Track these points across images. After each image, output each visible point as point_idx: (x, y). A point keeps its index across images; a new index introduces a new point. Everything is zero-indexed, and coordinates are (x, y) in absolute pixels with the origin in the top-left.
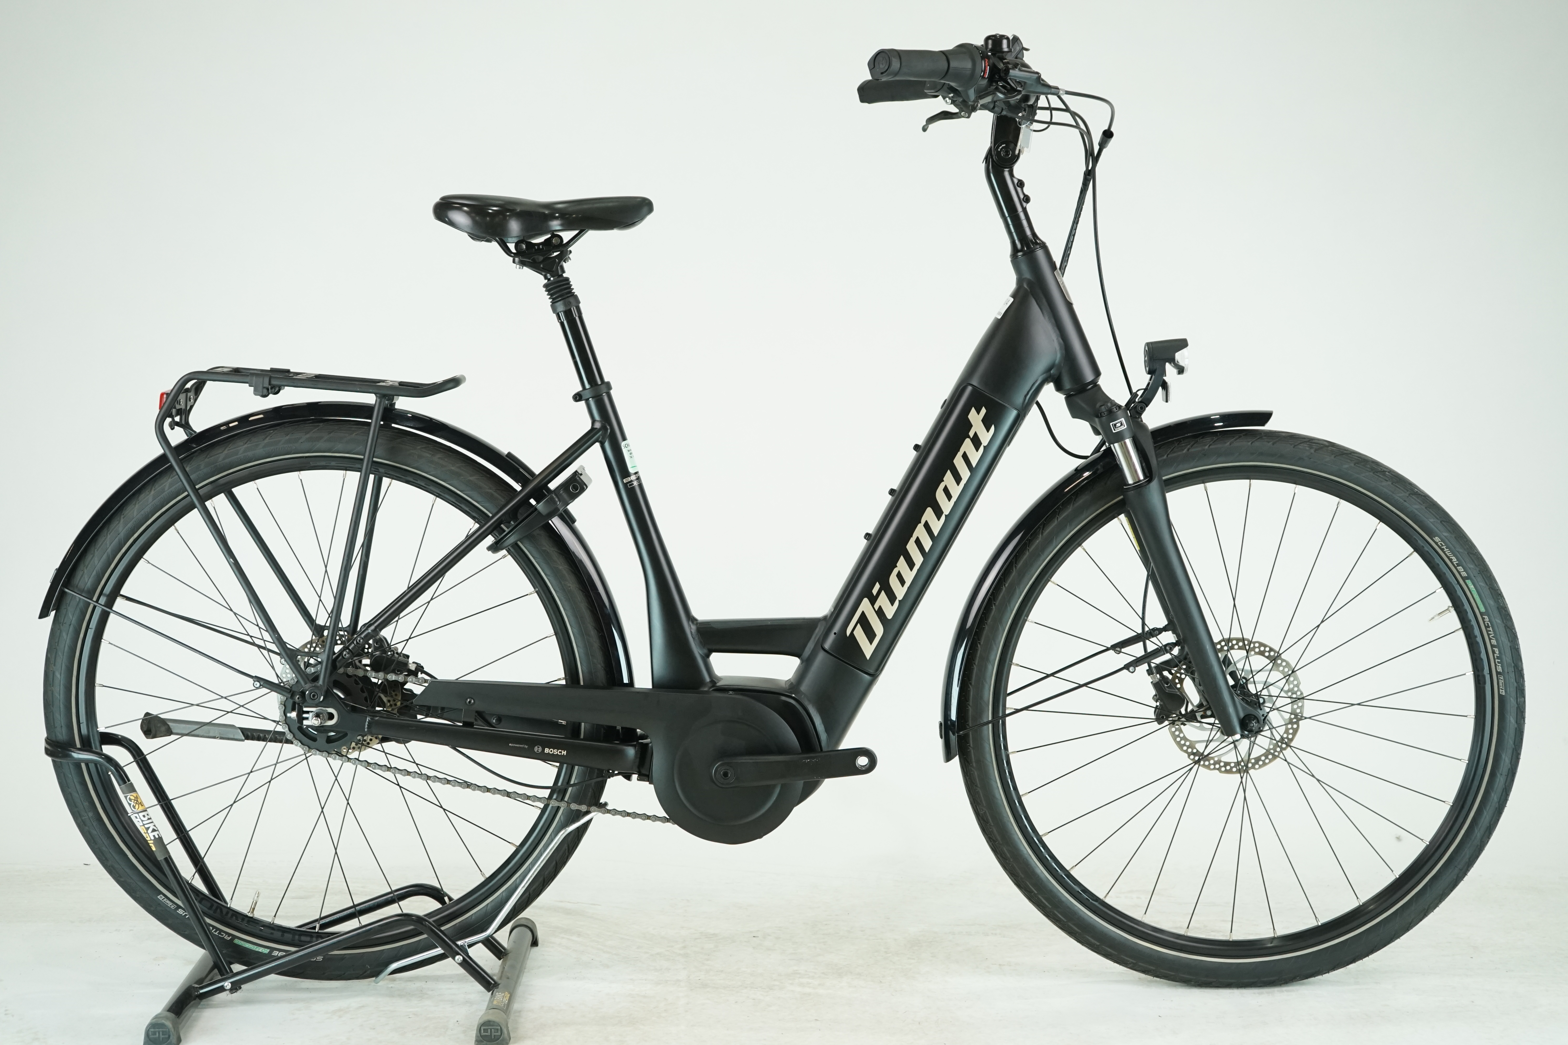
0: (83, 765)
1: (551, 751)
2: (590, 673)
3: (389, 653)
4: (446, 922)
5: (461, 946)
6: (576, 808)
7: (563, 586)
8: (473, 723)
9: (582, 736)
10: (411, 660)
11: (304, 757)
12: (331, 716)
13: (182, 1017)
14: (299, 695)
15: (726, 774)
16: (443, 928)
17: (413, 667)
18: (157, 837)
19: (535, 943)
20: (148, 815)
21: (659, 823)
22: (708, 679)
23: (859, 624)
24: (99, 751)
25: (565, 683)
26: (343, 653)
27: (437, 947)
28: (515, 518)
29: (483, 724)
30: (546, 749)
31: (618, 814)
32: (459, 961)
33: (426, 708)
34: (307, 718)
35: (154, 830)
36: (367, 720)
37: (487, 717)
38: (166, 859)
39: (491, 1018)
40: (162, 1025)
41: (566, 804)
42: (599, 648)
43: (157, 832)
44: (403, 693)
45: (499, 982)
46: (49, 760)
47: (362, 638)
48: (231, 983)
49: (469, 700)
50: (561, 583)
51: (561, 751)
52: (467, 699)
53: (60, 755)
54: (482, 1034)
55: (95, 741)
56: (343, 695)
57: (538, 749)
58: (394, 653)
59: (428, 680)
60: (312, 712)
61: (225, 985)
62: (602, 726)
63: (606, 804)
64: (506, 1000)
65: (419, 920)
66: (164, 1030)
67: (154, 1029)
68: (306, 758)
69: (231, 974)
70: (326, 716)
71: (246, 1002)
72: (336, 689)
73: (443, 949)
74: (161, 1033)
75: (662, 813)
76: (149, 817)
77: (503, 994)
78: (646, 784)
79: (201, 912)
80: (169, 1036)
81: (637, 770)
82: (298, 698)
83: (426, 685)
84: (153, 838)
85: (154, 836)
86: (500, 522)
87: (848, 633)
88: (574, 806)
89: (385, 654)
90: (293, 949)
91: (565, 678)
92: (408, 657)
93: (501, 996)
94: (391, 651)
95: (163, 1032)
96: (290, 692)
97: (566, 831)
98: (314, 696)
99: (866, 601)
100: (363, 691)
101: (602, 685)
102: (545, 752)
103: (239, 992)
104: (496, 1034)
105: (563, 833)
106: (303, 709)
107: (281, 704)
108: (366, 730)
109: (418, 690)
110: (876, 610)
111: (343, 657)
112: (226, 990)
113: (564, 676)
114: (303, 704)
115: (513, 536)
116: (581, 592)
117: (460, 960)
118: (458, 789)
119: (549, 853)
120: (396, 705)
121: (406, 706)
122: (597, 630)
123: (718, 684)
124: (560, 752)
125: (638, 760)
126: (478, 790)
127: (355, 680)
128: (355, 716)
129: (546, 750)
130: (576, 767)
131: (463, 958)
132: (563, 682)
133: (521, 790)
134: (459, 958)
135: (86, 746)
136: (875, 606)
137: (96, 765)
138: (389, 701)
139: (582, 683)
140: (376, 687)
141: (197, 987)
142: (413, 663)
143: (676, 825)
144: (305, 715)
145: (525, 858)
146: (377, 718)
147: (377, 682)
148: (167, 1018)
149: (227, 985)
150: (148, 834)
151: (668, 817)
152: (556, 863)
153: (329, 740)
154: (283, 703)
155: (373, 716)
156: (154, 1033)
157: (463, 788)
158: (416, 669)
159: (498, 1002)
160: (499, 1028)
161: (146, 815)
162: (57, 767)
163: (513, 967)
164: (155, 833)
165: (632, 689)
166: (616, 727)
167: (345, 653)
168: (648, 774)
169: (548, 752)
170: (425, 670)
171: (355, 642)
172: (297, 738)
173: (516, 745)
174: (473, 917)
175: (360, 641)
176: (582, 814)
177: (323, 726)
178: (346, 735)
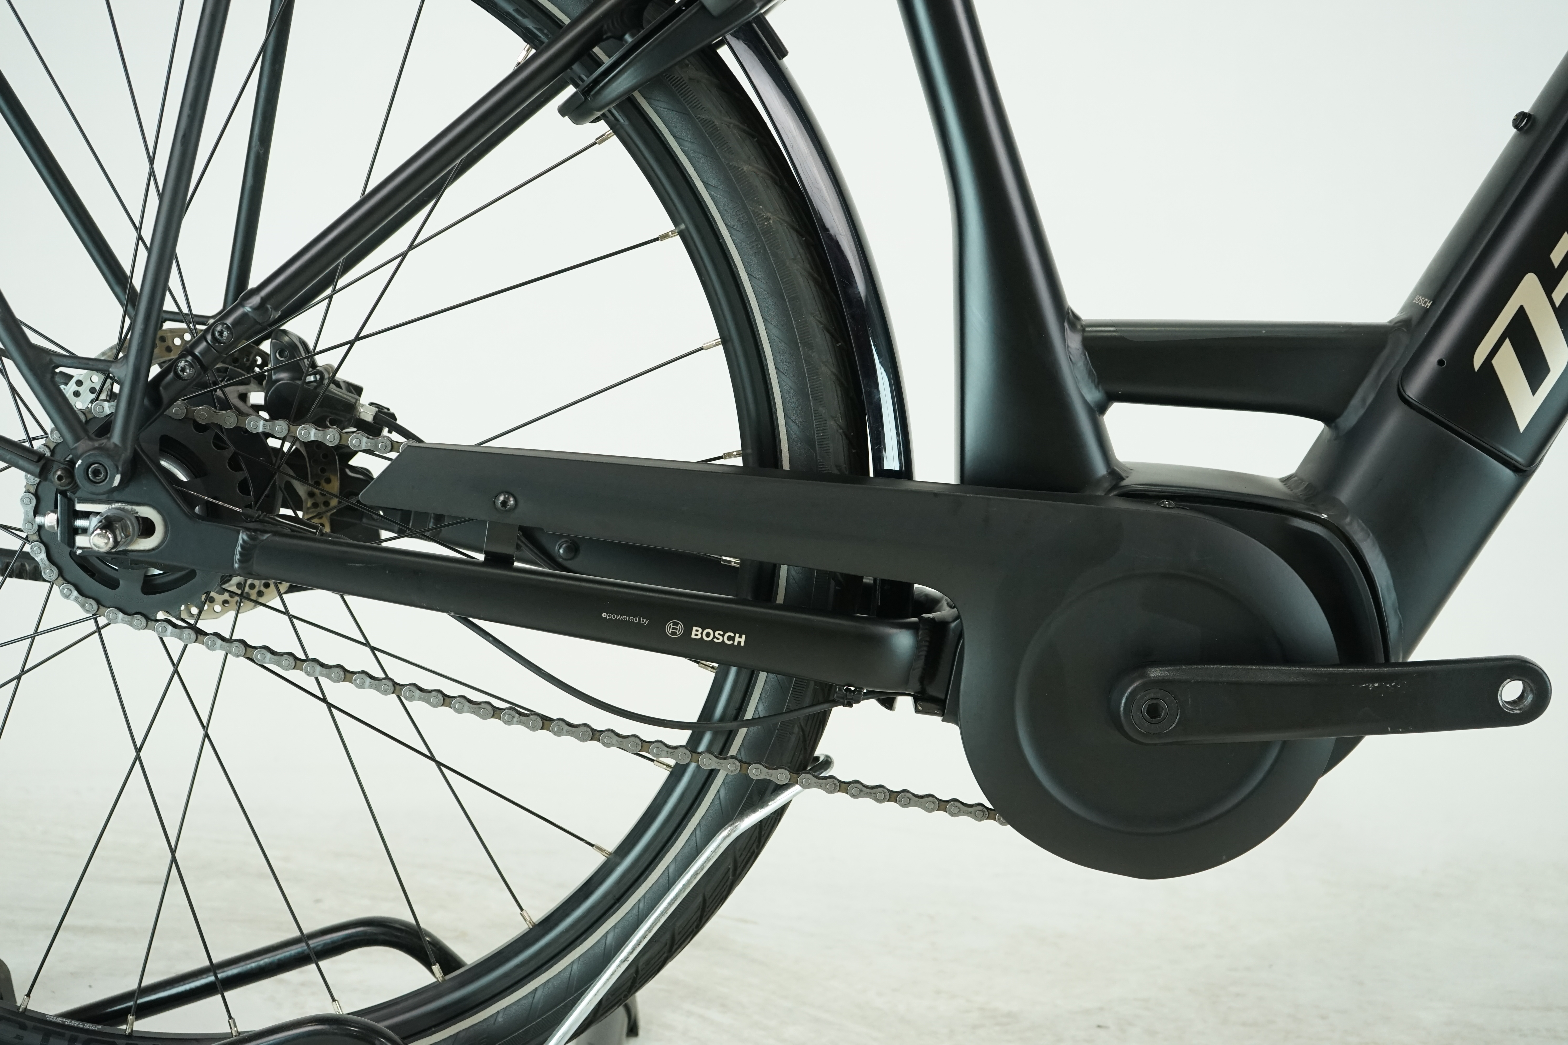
1: (708, 635)
2: (810, 442)
3: (312, 378)
4: (435, 1026)
6: (763, 777)
7: (750, 218)
8: (512, 556)
9: (780, 599)
10: (365, 399)
11: (90, 626)
12: (147, 528)
14: (64, 469)
15: (1154, 711)
17: (368, 415)
21: (966, 821)
22: (1101, 470)
23: (1507, 341)
25: (741, 464)
26: (177, 365)
28: (635, 25)
29: (531, 556)
30: (695, 628)
31: (867, 795)
33: (400, 512)
34: (85, 531)
36: (240, 541)
37: (545, 541)
41: (738, 764)
42: (834, 378)
44: (344, 476)
47: (228, 328)
49: (502, 498)
50: (744, 207)
51: (732, 635)
52: (497, 497)
56: (187, 474)
57: (674, 629)
58: (322, 378)
59: (400, 443)
60: (97, 513)
62: (833, 575)
63: (827, 763)
68: (99, 630)
70: (133, 527)
72: (167, 459)
75: (974, 794)
78: (935, 721)
81: (918, 687)
82: (60, 478)
83: (393, 455)
86: (595, 35)
87: (1478, 360)
88: (757, 772)
89: (300, 379)
91: (743, 453)
92: (358, 390)
94: (315, 374)
96: (38, 461)
97: (733, 831)
98: (96, 473)
99: (1530, 283)
100: (236, 467)
101: (836, 472)
102: (693, 636)
105: (728, 835)
106: (74, 505)
107: (29, 492)
108: (236, 566)
109: (376, 466)
110: (1557, 304)
111: (176, 374)
113: (740, 448)
114: (74, 493)
115: (626, 75)
116: (794, 235)
118: (470, 719)
119: (689, 882)
120: (326, 504)
121: (348, 508)
122: (832, 336)
123: (1124, 483)
124: (729, 638)
125: (921, 663)
126: (520, 723)
127: (217, 437)
128: (208, 528)
129: (694, 632)
130: (763, 676)
132: (738, 462)
133: (625, 727)
136: (1554, 295)
138: (311, 495)
139: (786, 466)
140: (276, 457)
142: (372, 404)
143: (1009, 827)
144: (79, 523)
145: (629, 884)
146: (266, 536)
147: (278, 446)
151: (991, 807)
152: (704, 901)
153: (150, 587)
154: (33, 490)
155: (255, 530)
157: (483, 717)
158: (375, 417)
165: (906, 485)
166: (862, 578)
167: (182, 364)
168: (942, 697)
169: (699, 637)
170: (398, 422)
171: (209, 337)
172: (67, 577)
173: (619, 617)
174: (500, 1019)
175: (221, 333)
176: (771, 788)
177: (125, 552)
178: (192, 574)
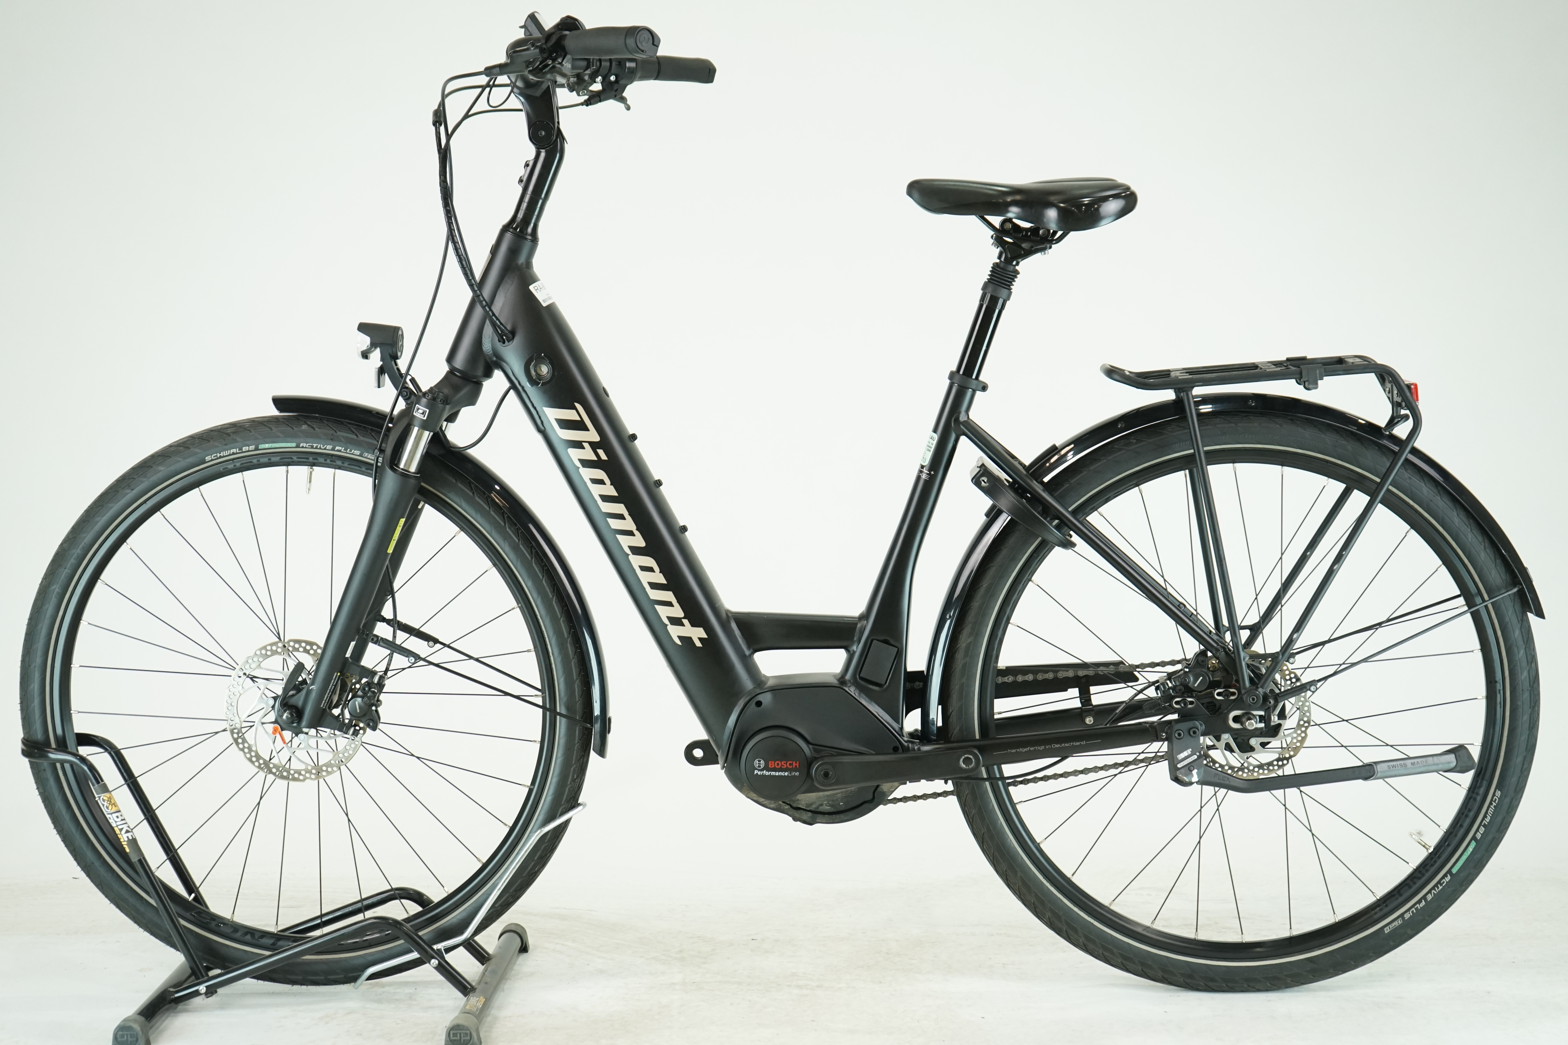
0: (58, 765)
5: (437, 950)
13: (154, 1021)
16: (420, 934)
18: (131, 838)
19: (524, 949)
20: (121, 816)
24: (75, 751)
27: (413, 951)
32: (435, 965)
35: (127, 832)
38: (140, 861)
39: (461, 1022)
40: (129, 1028)
43: (131, 834)
45: (476, 987)
46: (26, 761)
48: (206, 987)
53: (37, 755)
54: (451, 1038)
55: (71, 742)
61: (200, 989)
64: (480, 1005)
65: (395, 923)
66: (132, 1033)
67: (122, 1031)
69: (206, 978)
71: (222, 1006)
73: (419, 953)
74: (129, 1036)
76: (123, 818)
77: (478, 999)
79: (175, 913)
80: (137, 1040)
84: (126, 839)
85: (128, 837)
90: (267, 953)
93: (476, 1001)
95: (131, 1035)
103: (214, 996)
104: (466, 1038)
112: (201, 994)
117: (435, 963)
131: (439, 961)
134: (434, 962)
135: (62, 745)
137: (72, 766)
141: (172, 991)
148: (135, 1021)
149: (202, 988)
150: (122, 835)
156: (122, 1036)
159: (471, 1007)
160: (468, 1032)
161: (119, 816)
162: (35, 768)
163: (494, 972)
164: (129, 835)
